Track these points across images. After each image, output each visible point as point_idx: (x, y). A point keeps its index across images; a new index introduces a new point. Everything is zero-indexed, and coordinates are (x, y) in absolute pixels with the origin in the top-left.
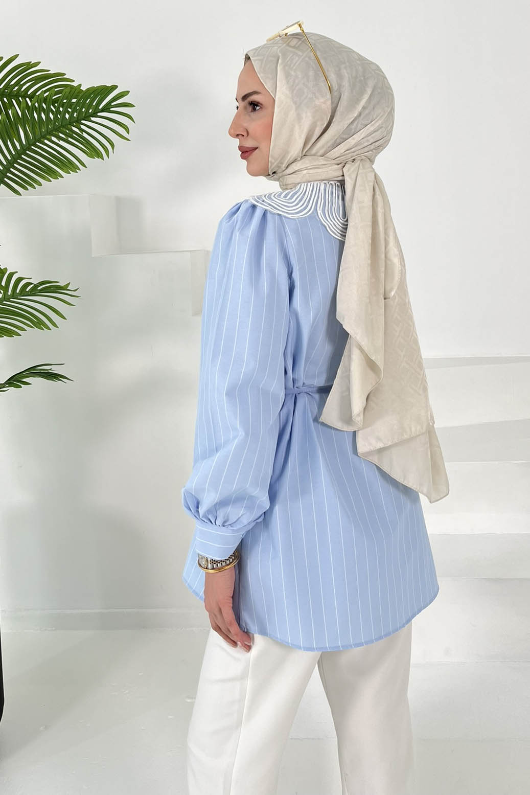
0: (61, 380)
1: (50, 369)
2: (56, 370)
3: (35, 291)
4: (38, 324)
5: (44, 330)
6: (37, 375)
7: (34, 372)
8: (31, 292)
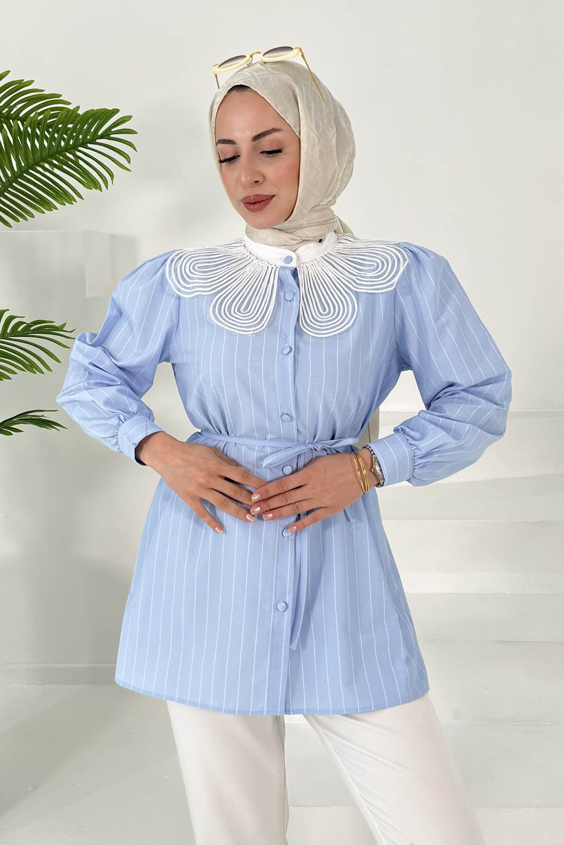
0: (55, 428)
1: (42, 416)
2: (48, 416)
3: (27, 332)
4: (30, 367)
5: (36, 373)
6: (29, 422)
7: (24, 418)
8: (23, 332)
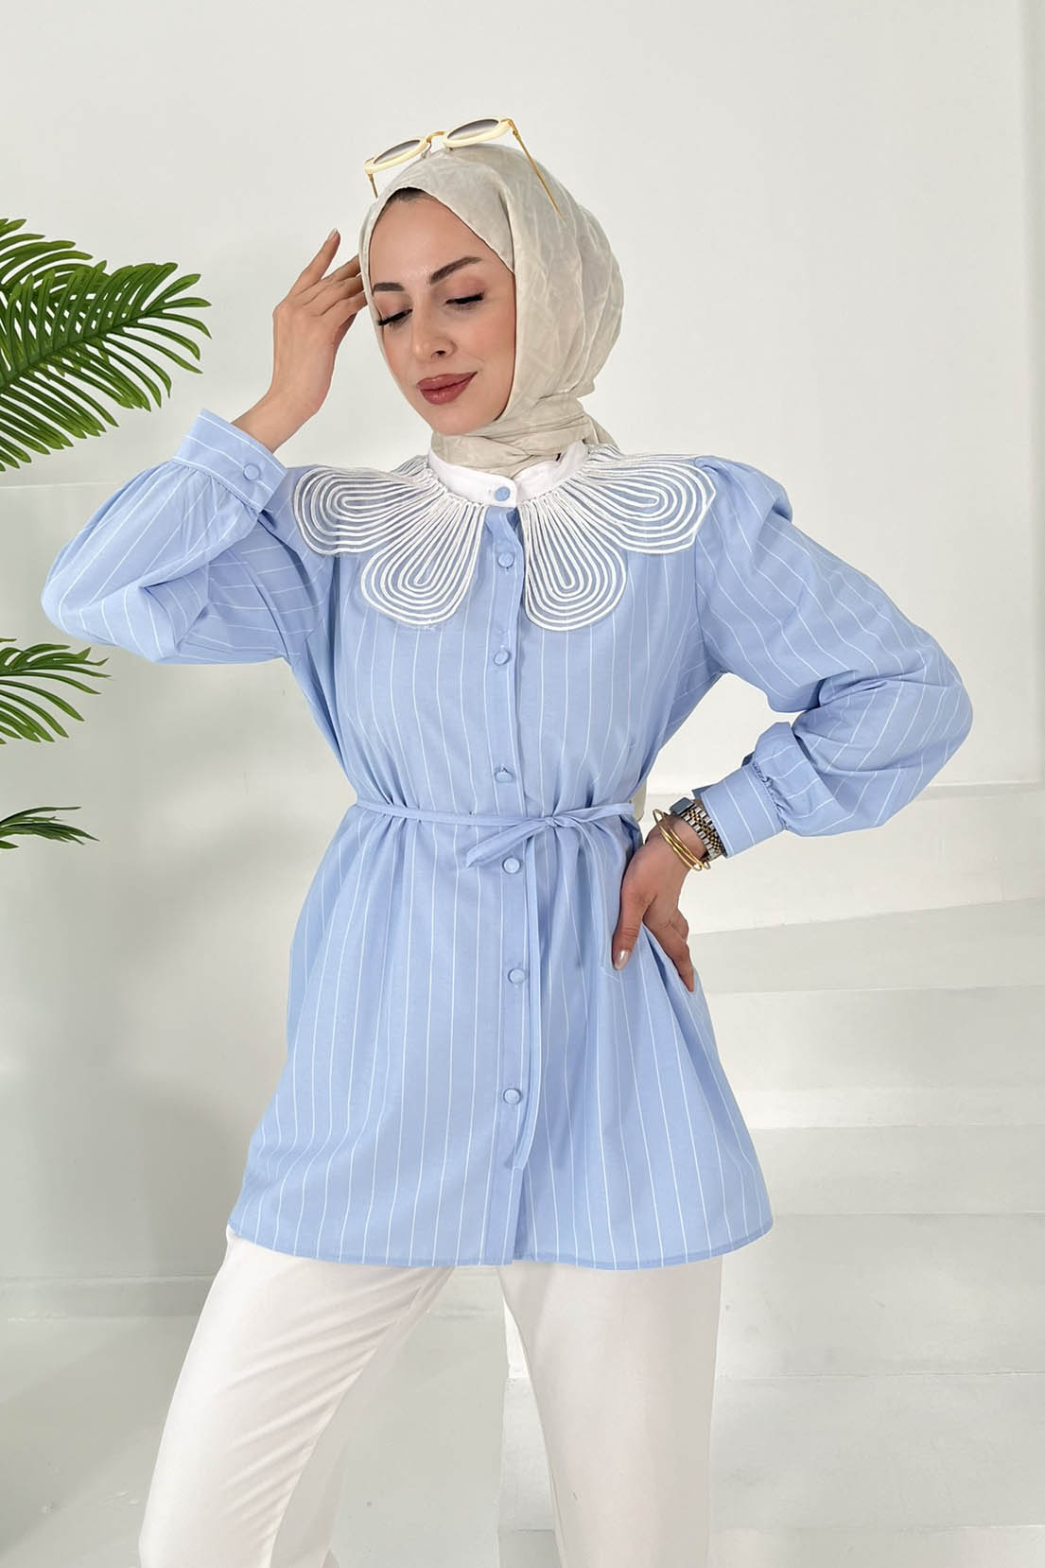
0: (76, 840)
1: (53, 819)
2: (64, 819)
3: (21, 666)
4: (29, 731)
5: (39, 741)
6: (30, 829)
7: (22, 822)
8: (13, 668)
